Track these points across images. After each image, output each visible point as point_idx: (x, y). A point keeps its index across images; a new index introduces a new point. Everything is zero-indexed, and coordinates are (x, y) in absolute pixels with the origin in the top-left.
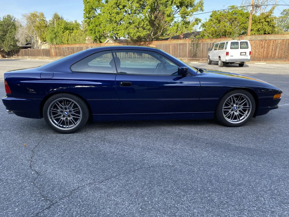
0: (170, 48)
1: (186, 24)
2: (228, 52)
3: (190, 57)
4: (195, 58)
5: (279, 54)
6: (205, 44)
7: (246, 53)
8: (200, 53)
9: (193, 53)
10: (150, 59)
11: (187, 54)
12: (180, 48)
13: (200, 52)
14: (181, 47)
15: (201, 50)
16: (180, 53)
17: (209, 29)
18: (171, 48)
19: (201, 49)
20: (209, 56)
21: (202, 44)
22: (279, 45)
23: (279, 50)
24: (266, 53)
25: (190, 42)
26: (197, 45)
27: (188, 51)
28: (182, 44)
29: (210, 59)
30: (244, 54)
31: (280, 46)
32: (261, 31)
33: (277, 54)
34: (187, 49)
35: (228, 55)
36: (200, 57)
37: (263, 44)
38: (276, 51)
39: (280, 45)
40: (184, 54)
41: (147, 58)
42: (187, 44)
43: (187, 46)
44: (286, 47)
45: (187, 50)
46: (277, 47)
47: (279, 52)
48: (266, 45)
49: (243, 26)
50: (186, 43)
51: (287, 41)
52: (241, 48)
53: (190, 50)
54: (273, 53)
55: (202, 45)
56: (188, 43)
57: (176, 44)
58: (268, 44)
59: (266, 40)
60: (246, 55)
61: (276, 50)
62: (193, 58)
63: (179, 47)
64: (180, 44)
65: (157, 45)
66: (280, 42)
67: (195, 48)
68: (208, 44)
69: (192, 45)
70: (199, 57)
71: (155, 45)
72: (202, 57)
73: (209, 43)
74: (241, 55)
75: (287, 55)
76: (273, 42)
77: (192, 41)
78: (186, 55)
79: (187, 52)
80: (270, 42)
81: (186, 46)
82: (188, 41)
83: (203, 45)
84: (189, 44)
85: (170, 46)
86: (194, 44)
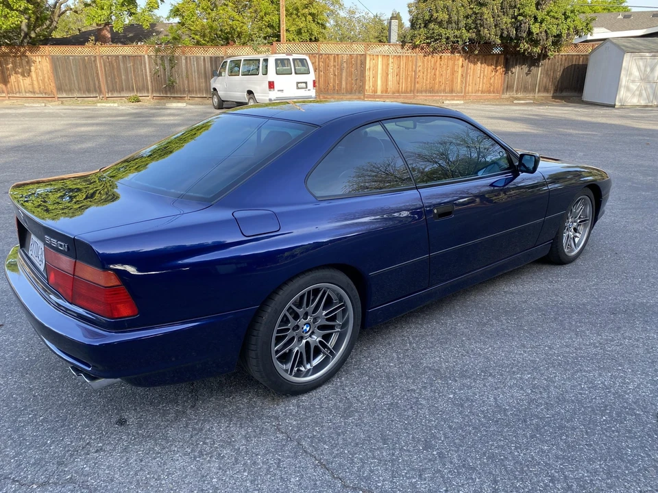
0: (97, 67)
1: (129, 5)
2: (273, 82)
3: (159, 91)
4: (171, 94)
5: (346, 84)
6: (190, 59)
7: (306, 83)
8: (183, 81)
9: (165, 80)
10: (37, 96)
11: (149, 83)
12: (126, 69)
13: (182, 78)
14: (130, 65)
15: (184, 74)
16: (127, 79)
17: (193, 22)
18: (101, 66)
19: (182, 71)
20: (215, 89)
21: (183, 58)
22: (345, 65)
23: (346, 75)
24: (325, 81)
25: (152, 53)
26: (170, 60)
27: (151, 75)
28: (129, 56)
29: (219, 97)
30: (304, 85)
31: (347, 68)
32: (304, 34)
33: (344, 83)
34: (146, 70)
35: (274, 88)
36: (184, 91)
37: (315, 62)
38: (341, 78)
39: (347, 64)
40: (140, 84)
41: (26, 92)
42: (144, 56)
43: (145, 63)
44: (356, 69)
45: (146, 72)
46: (341, 70)
47: (347, 79)
48: (321, 63)
49: (269, 21)
50: (141, 54)
51: (357, 57)
52: (296, 73)
53: (155, 75)
54: (337, 82)
55: (184, 61)
56: (146, 56)
57: (114, 56)
58: (324, 62)
59: (322, 54)
60: (307, 87)
61: (341, 75)
62: (166, 93)
63: (121, 65)
64: (124, 57)
65: (52, 56)
66: (347, 60)
67: (168, 68)
68: (197, 58)
69: (159, 61)
70: (180, 92)
71: (46, 56)
72: (189, 91)
73: (200, 57)
74: (298, 88)
75: (361, 86)
76: (334, 57)
77: (158, 50)
78: (147, 85)
79: (149, 78)
80: (328, 57)
81: (142, 62)
82: (143, 50)
83: (186, 62)
84: (149, 56)
85: (95, 61)
86: (162, 58)
